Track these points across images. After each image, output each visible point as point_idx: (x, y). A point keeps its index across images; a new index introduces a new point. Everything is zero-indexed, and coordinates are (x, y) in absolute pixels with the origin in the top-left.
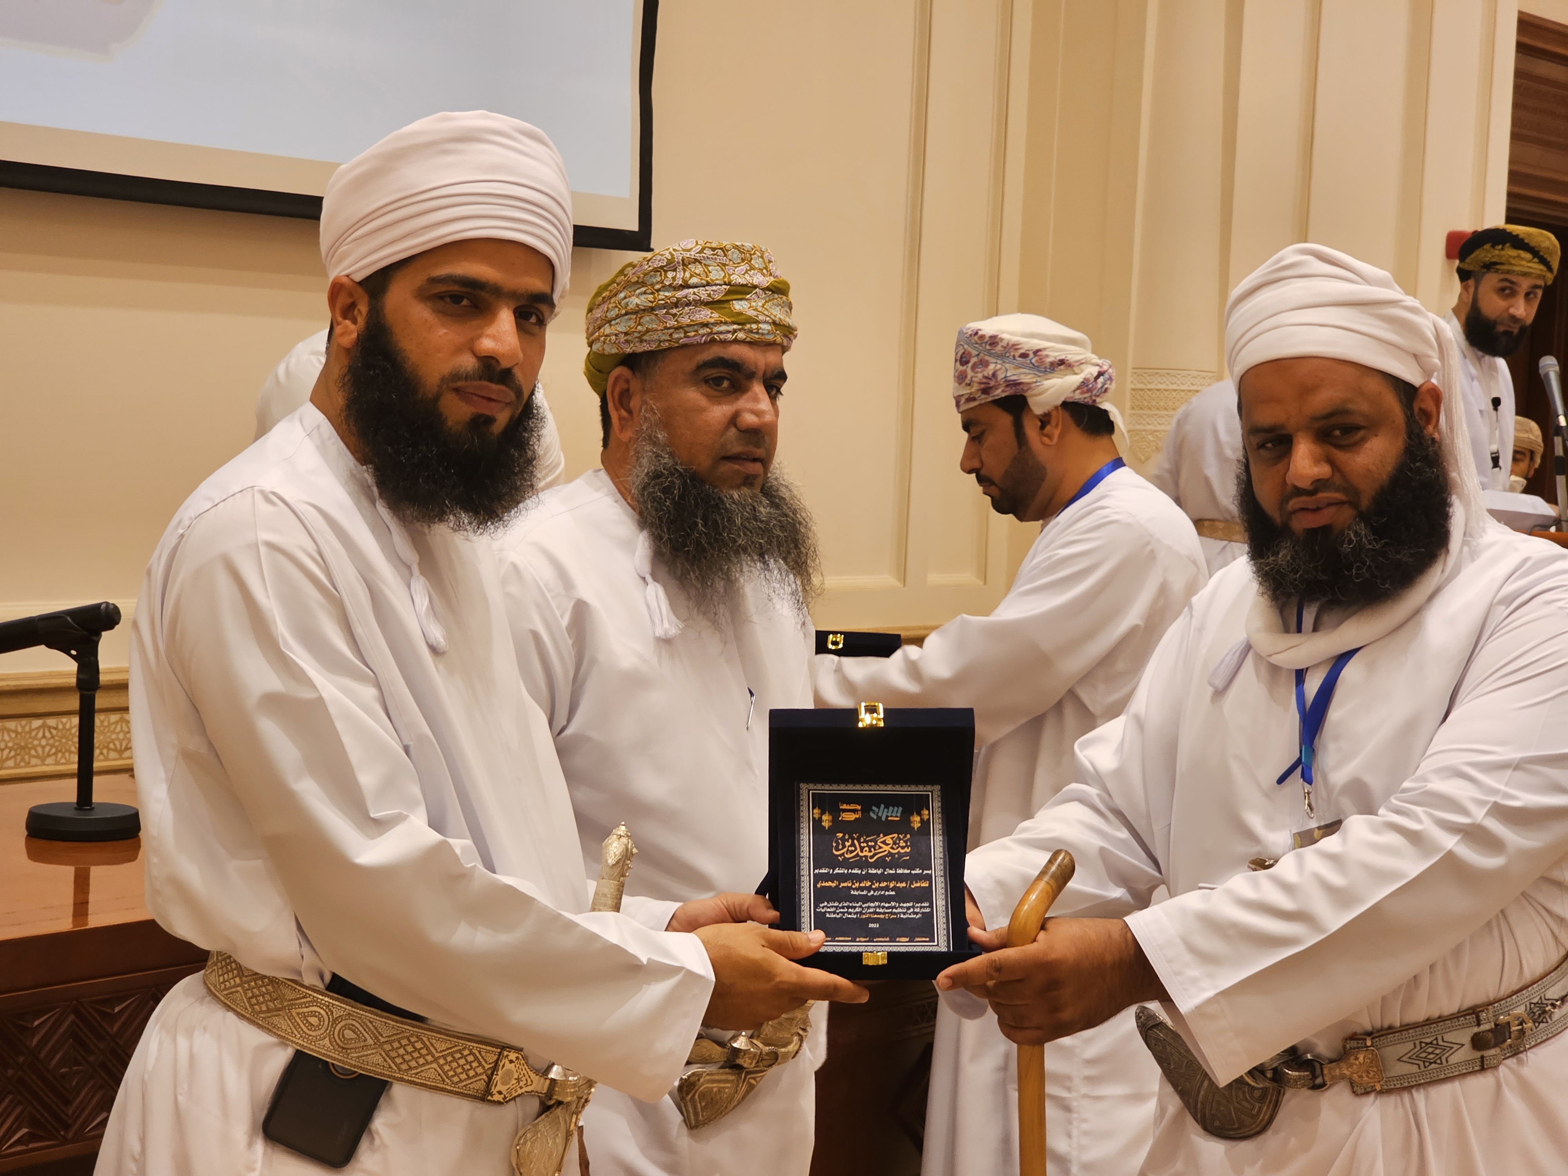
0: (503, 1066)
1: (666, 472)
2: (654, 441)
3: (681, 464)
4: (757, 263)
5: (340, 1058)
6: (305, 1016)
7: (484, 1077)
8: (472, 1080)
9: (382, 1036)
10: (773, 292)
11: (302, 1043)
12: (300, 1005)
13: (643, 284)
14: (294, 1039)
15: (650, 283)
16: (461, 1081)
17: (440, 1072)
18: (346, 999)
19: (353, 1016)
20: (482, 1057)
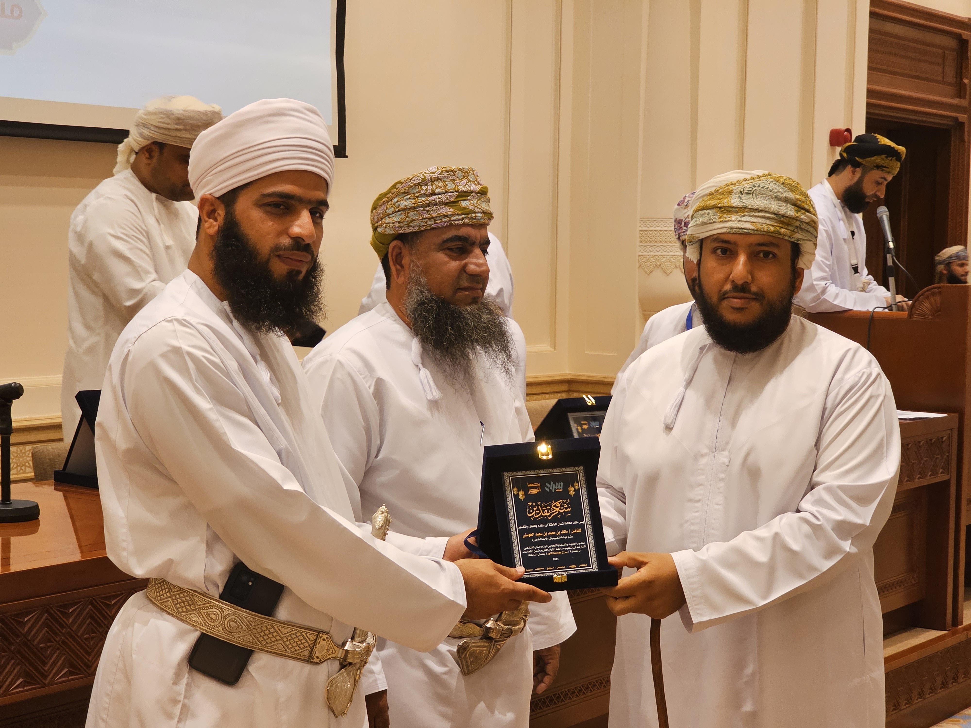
0: (319, 642)
1: (426, 301)
2: (418, 284)
3: (436, 295)
4: (471, 177)
6: (208, 614)
7: (309, 648)
8: (302, 650)
9: (251, 625)
10: (481, 194)
11: (204, 629)
12: (206, 608)
13: (408, 193)
14: (201, 627)
15: (412, 193)
16: (296, 651)
17: (284, 645)
18: (231, 604)
19: (236, 614)
20: (308, 637)
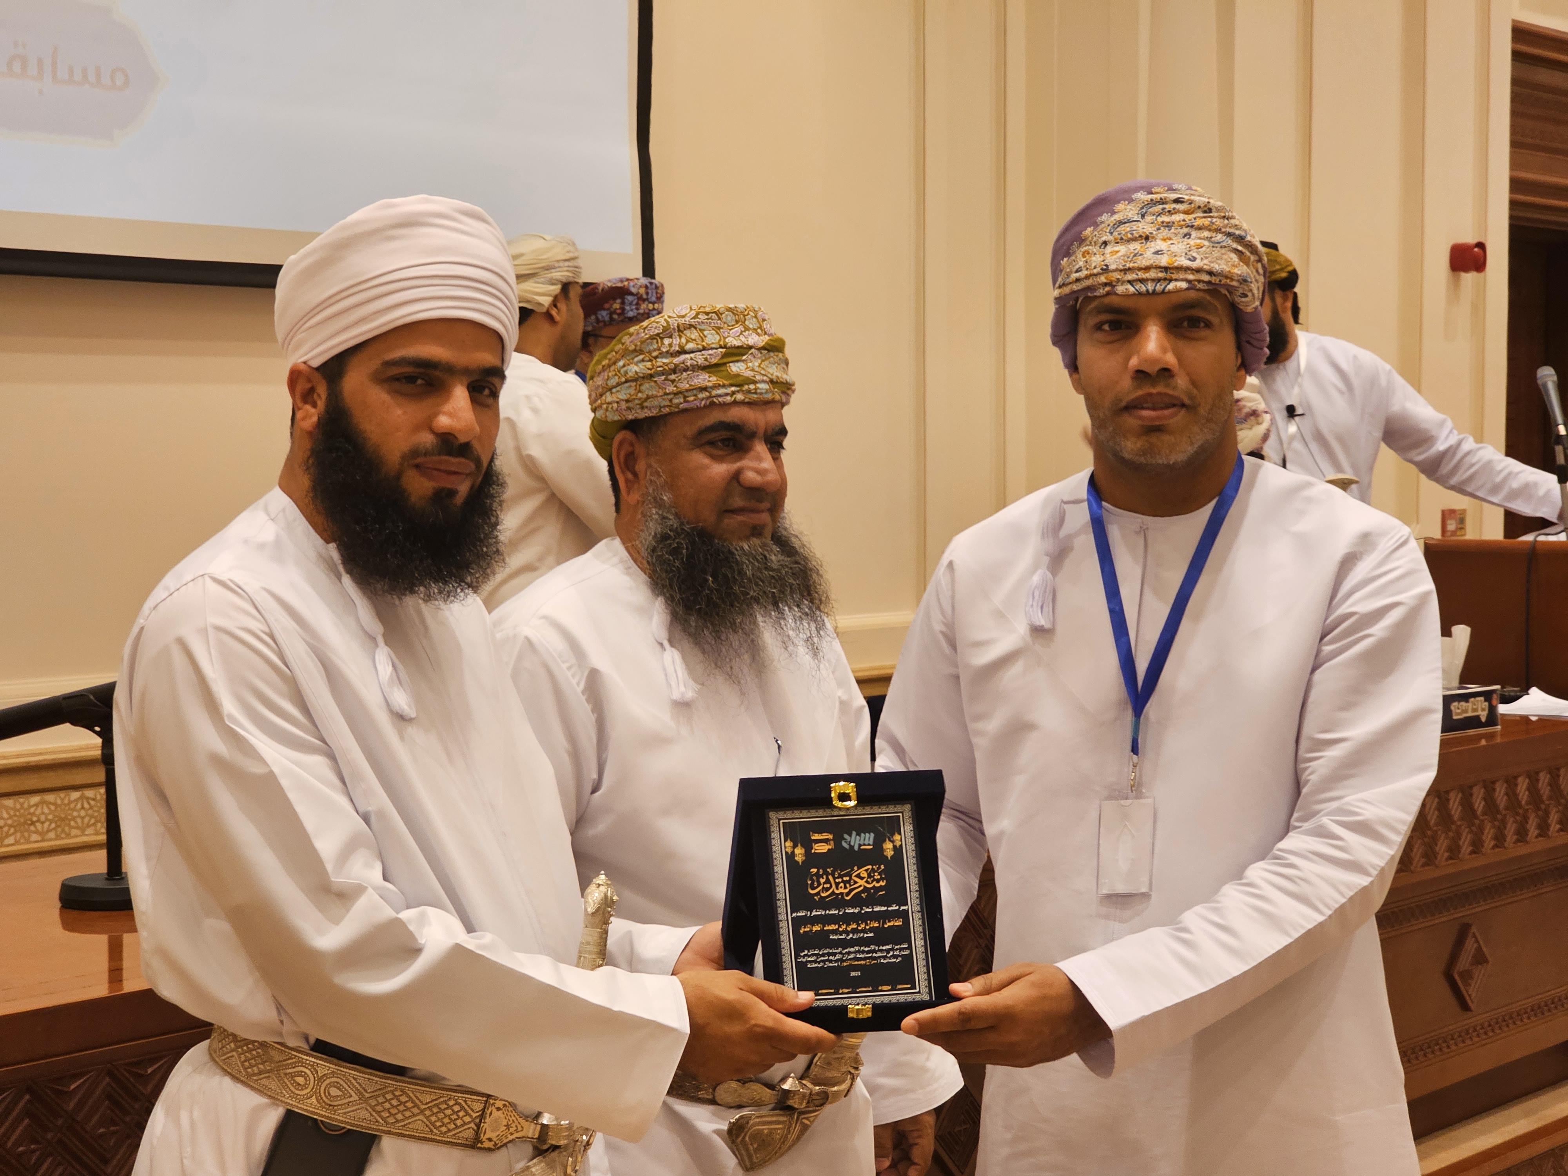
0: (491, 1114)
1: (672, 534)
2: (659, 504)
3: (688, 523)
4: (751, 323)
5: (327, 1114)
6: (292, 1076)
7: (472, 1125)
8: (460, 1130)
9: (366, 1091)
10: (769, 351)
11: (291, 1102)
12: (287, 1067)
13: (641, 352)
14: (283, 1099)
15: (647, 350)
16: (449, 1130)
17: (428, 1123)
18: (330, 1058)
19: (338, 1074)
20: (469, 1106)
